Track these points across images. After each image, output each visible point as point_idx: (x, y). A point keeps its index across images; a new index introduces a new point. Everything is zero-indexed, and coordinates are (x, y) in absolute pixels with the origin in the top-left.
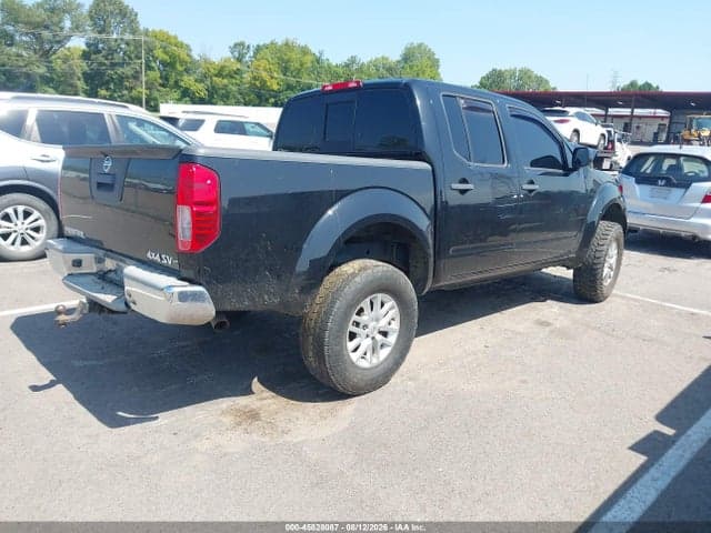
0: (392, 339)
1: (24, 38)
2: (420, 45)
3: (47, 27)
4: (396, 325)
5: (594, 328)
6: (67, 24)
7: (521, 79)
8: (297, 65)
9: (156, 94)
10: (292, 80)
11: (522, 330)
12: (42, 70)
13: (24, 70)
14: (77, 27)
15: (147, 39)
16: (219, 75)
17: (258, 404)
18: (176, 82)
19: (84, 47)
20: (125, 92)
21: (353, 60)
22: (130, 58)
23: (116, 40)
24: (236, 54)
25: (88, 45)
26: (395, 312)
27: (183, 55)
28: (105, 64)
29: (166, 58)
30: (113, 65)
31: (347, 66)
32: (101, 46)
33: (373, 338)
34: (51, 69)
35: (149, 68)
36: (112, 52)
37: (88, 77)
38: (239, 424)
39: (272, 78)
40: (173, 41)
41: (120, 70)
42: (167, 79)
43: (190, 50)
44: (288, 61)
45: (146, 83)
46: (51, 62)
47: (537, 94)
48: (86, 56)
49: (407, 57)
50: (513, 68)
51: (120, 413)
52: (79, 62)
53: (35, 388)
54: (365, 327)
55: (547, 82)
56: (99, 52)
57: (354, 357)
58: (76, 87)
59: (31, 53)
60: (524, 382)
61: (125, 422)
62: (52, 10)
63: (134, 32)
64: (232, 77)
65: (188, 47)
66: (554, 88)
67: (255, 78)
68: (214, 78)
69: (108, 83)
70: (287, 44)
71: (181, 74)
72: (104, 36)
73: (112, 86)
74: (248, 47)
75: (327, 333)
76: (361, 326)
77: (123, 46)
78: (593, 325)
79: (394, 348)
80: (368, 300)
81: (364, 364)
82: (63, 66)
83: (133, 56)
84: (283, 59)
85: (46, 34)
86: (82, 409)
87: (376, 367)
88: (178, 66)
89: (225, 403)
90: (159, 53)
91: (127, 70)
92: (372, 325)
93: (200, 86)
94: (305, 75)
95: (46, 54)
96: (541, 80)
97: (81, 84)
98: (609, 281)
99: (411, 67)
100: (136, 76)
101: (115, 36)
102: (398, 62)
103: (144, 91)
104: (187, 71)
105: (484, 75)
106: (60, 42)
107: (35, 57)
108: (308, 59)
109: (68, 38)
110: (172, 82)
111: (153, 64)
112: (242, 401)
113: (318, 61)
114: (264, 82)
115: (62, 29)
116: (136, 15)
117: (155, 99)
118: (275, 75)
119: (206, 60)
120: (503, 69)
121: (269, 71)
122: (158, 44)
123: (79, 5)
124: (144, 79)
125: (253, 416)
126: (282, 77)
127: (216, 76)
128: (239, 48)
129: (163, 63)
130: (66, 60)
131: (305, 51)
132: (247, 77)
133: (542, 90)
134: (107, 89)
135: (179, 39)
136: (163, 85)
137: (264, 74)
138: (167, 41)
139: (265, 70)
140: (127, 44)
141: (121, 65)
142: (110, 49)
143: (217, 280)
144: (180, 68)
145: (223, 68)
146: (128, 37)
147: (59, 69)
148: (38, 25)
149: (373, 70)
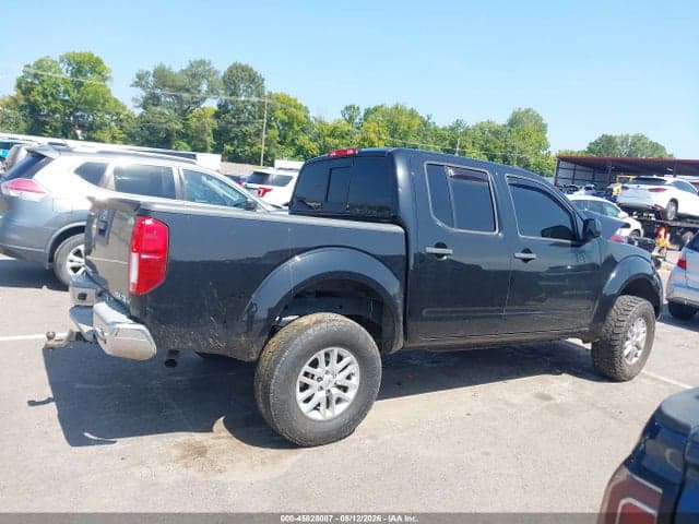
0: (351, 395)
1: (168, 99)
2: (527, 111)
3: (188, 91)
4: (355, 381)
5: (598, 408)
6: (204, 87)
7: (633, 144)
8: (405, 128)
9: (274, 150)
11: (516, 401)
12: (179, 127)
13: (164, 126)
14: (212, 91)
15: (270, 101)
16: (332, 135)
17: (211, 442)
18: (293, 140)
19: (216, 108)
20: (247, 148)
21: (458, 124)
22: (254, 118)
23: (243, 102)
24: (347, 116)
25: (219, 106)
26: (354, 368)
27: (301, 115)
28: (231, 123)
29: (286, 118)
30: (239, 124)
31: (452, 129)
32: (230, 107)
33: (329, 391)
34: (186, 126)
35: (269, 126)
36: (239, 111)
37: (217, 134)
38: (184, 457)
39: (380, 139)
40: (292, 103)
41: (245, 128)
42: (285, 138)
43: (308, 112)
44: (398, 124)
45: (266, 139)
46: (187, 120)
47: (650, 161)
48: (217, 115)
49: (514, 122)
50: (624, 134)
51: (87, 434)
52: (210, 120)
53: (32, 403)
54: (320, 379)
55: (663, 149)
56: (228, 112)
57: (305, 408)
58: (206, 141)
59: (172, 111)
60: (487, 454)
61: (88, 442)
62: (194, 76)
63: (259, 96)
64: (343, 138)
65: (306, 110)
66: (672, 155)
67: (364, 139)
68: (327, 138)
69: (233, 139)
70: (396, 108)
71: (296, 133)
72: (233, 98)
73: (236, 142)
74: (358, 108)
75: (273, 381)
76: (316, 377)
77: (249, 107)
78: (599, 405)
79: (352, 404)
80: (322, 352)
81: (315, 415)
82: (198, 124)
83: (257, 116)
84: (392, 122)
85: (186, 96)
86: (58, 426)
87: (329, 421)
88: (295, 126)
89: (182, 437)
90: (280, 114)
91: (251, 129)
92: (326, 377)
93: (314, 145)
94: (411, 137)
95: (184, 114)
96: (656, 147)
97: (210, 140)
98: (635, 360)
99: (518, 132)
100: (258, 134)
101: (243, 99)
102: (505, 126)
103: (263, 147)
104: (303, 130)
105: (593, 141)
106: (197, 103)
107: (174, 115)
108: (417, 122)
109: (204, 99)
110: (289, 139)
111: (274, 124)
112: (198, 437)
113: (425, 124)
114: (372, 143)
115: (199, 91)
116: (263, 80)
117: (273, 156)
118: (383, 137)
119: (320, 122)
120: (614, 135)
121: (378, 134)
122: (279, 105)
123: (216, 72)
124: (264, 136)
125: (201, 451)
126: (390, 138)
127: (329, 136)
128: (351, 110)
129: (283, 123)
130: (199, 118)
131: (413, 114)
132: (357, 138)
133: (656, 156)
134: (232, 145)
135: (299, 102)
136: (280, 143)
137: (373, 136)
138: (287, 103)
139: (374, 132)
140: (253, 105)
141: (246, 123)
142: (238, 110)
143: (159, 321)
144: (297, 128)
145: (335, 128)
146: (254, 99)
147: (194, 127)
148: (180, 89)
149: (478, 134)
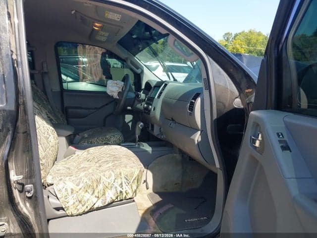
8: (255, 41)
10: (252, 48)
24: (226, 38)
39: (242, 48)
44: (251, 39)
67: (234, 48)
70: (250, 32)
74: (231, 34)
84: (248, 39)
94: (259, 46)
108: (261, 38)
113: (266, 38)
114: (238, 50)
118: (243, 46)
121: (241, 45)
126: (247, 47)
128: (228, 35)
131: (259, 34)
132: (230, 48)
137: (238, 46)
139: (239, 44)
